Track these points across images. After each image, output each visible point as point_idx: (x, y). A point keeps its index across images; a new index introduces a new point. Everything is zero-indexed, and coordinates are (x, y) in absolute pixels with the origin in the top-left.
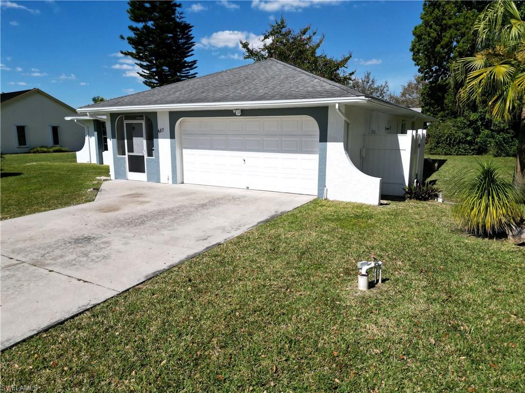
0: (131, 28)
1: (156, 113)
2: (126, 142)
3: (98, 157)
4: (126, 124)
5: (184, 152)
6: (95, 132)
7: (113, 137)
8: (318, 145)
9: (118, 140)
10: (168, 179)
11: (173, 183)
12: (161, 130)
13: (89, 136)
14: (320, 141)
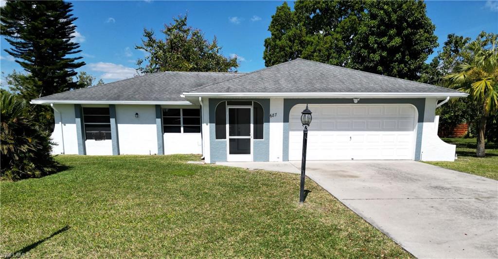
1: (269, 99)
2: (228, 126)
3: (82, 147)
4: (229, 109)
5: (291, 133)
6: (76, 119)
7: (211, 122)
8: (417, 125)
9: (216, 125)
10: (278, 158)
11: (283, 161)
12: (273, 115)
13: (62, 123)
14: (418, 122)
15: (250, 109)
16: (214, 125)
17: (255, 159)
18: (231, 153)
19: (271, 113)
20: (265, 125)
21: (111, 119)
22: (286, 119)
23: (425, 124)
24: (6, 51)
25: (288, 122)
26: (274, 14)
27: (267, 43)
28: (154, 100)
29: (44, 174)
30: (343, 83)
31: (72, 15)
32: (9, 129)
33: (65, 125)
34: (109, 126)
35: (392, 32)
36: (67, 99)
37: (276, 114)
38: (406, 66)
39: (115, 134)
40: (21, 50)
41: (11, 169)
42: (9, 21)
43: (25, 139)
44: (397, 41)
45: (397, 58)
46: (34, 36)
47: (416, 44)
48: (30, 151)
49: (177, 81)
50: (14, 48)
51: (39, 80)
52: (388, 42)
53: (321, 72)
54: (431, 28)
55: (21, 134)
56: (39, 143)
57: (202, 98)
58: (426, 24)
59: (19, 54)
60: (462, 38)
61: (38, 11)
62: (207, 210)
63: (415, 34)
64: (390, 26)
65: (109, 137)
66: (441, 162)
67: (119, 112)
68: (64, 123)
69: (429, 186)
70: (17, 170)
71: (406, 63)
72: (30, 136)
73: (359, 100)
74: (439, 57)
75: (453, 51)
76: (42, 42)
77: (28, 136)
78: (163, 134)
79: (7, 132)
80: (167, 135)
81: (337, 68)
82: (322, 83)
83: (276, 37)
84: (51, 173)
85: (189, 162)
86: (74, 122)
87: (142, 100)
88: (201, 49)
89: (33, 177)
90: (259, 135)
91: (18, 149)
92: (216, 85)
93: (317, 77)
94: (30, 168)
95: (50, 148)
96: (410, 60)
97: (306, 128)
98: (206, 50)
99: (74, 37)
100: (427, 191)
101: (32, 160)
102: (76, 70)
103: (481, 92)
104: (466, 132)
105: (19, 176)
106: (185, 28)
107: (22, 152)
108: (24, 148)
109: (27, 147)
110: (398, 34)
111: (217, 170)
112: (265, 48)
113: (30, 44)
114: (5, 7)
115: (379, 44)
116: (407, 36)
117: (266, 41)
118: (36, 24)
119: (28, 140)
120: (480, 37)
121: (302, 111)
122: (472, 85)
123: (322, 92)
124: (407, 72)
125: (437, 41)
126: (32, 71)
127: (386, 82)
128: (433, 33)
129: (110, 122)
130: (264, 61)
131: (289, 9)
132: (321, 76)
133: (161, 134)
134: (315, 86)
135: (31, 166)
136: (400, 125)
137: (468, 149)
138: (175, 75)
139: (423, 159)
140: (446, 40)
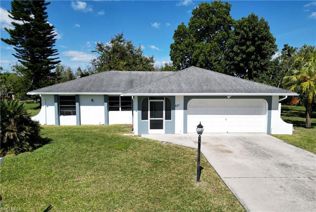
0: (14, 24)
1: (175, 96)
2: (149, 112)
3: (58, 120)
4: (150, 102)
5: (188, 116)
6: (55, 103)
7: (139, 110)
8: (268, 111)
9: (142, 111)
10: (181, 132)
11: (184, 133)
12: (177, 105)
13: (46, 106)
14: (268, 110)
15: (163, 102)
16: (140, 112)
17: (166, 132)
18: (151, 128)
19: (176, 104)
20: (172, 111)
21: (76, 103)
22: (185, 108)
23: (273, 111)
24: (13, 55)
25: (186, 109)
26: (176, 29)
27: (172, 47)
28: (103, 92)
29: (35, 148)
30: (220, 85)
31: (54, 33)
32: (14, 122)
33: (48, 107)
34: (75, 107)
35: (248, 43)
36: (50, 91)
37: (179, 105)
38: (258, 63)
39: (79, 112)
40: (22, 54)
41: (14, 147)
42: (16, 37)
43: (24, 127)
44: (252, 48)
45: (253, 58)
46: (30, 46)
47: (264, 50)
48: (26, 135)
49: (118, 78)
50: (18, 53)
51: (32, 72)
52: (247, 49)
53: (206, 77)
54: (273, 40)
55: (22, 124)
56: (32, 129)
57: (134, 97)
58: (270, 37)
59: (21, 56)
60: (292, 47)
61: (34, 32)
62: (138, 188)
63: (263, 44)
64: (247, 39)
65: (74, 114)
66: (284, 135)
67: (81, 99)
68: (47, 105)
69: (278, 163)
70: (18, 147)
71: (258, 61)
72: (27, 126)
73: (230, 97)
74: (279, 58)
75: (287, 55)
76: (35, 50)
77: (26, 125)
78: (108, 112)
79: (13, 124)
80: (111, 113)
81: (216, 74)
82: (207, 85)
83: (178, 43)
84: (38, 147)
85: (125, 134)
86: (53, 105)
87: (96, 92)
88: (132, 52)
89: (28, 151)
90: (168, 117)
91: (19, 135)
92: (142, 87)
93: (204, 81)
94: (26, 146)
95: (39, 130)
96: (261, 60)
97: (200, 136)
98: (134, 52)
99: (55, 45)
100: (276, 169)
101: (27, 140)
102: (55, 65)
103: (307, 88)
104: (298, 101)
105: (19, 151)
106: (122, 39)
107: (21, 136)
108: (23, 134)
109: (25, 132)
110: (253, 44)
111: (142, 143)
112: (170, 49)
113: (28, 50)
114: (14, 30)
115: (241, 50)
116: (258, 45)
117: (171, 45)
118: (32, 39)
119: (26, 128)
120: (303, 48)
121: (197, 125)
122: (301, 84)
123: (207, 93)
124: (260, 67)
125: (277, 48)
126: (28, 67)
127: (247, 85)
128: (274, 43)
129: (75, 105)
130: (170, 57)
131: (185, 27)
132: (206, 80)
133: (107, 112)
134: (203, 88)
135: (27, 145)
136: (257, 111)
137: (300, 118)
138: (116, 74)
139: (273, 132)
140: (283, 47)
